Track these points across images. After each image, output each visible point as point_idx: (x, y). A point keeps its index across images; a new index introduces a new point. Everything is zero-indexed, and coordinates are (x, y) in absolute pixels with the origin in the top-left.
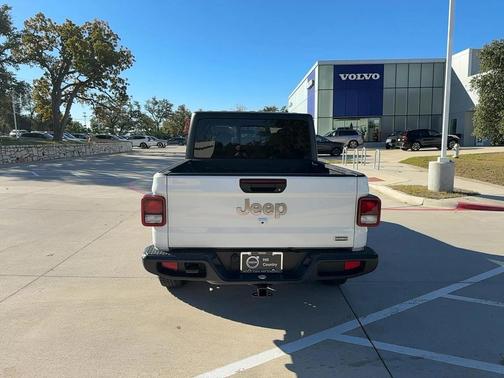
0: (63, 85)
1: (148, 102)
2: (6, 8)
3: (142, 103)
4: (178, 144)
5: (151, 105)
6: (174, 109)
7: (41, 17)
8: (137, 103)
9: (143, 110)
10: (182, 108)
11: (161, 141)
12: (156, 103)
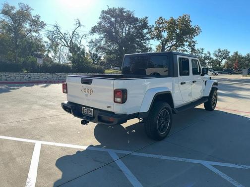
0: (166, 47)
1: (215, 51)
2: (146, 18)
3: (212, 53)
4: (228, 74)
5: (217, 53)
6: (231, 55)
7: (161, 18)
8: (209, 53)
9: (212, 56)
10: (236, 53)
11: (215, 72)
12: (220, 52)
